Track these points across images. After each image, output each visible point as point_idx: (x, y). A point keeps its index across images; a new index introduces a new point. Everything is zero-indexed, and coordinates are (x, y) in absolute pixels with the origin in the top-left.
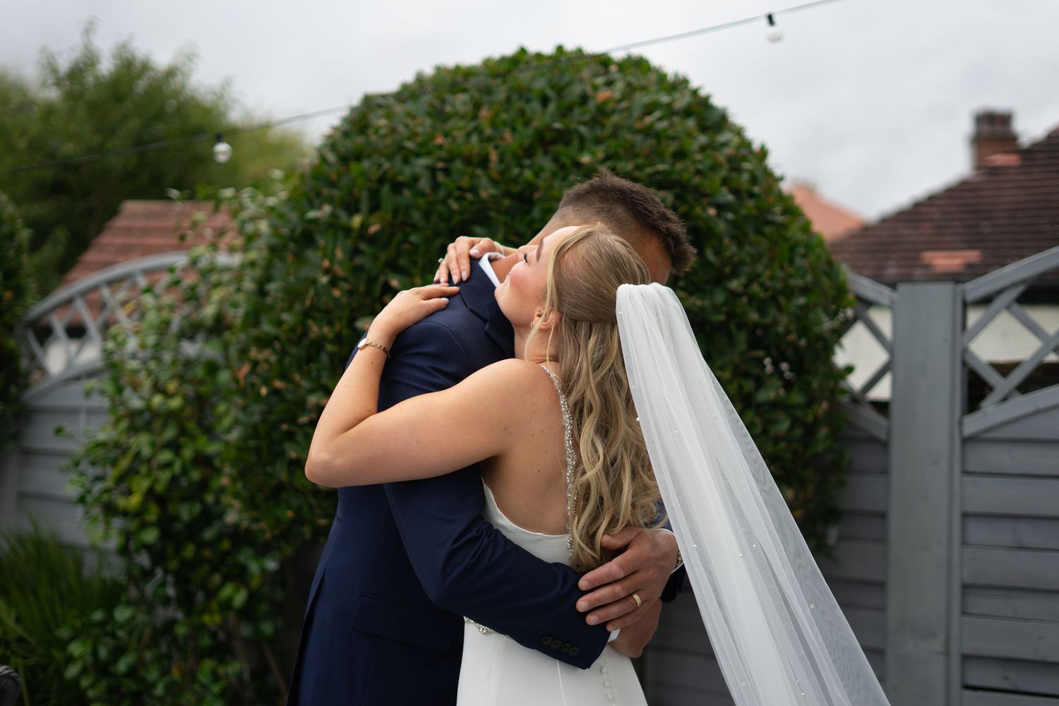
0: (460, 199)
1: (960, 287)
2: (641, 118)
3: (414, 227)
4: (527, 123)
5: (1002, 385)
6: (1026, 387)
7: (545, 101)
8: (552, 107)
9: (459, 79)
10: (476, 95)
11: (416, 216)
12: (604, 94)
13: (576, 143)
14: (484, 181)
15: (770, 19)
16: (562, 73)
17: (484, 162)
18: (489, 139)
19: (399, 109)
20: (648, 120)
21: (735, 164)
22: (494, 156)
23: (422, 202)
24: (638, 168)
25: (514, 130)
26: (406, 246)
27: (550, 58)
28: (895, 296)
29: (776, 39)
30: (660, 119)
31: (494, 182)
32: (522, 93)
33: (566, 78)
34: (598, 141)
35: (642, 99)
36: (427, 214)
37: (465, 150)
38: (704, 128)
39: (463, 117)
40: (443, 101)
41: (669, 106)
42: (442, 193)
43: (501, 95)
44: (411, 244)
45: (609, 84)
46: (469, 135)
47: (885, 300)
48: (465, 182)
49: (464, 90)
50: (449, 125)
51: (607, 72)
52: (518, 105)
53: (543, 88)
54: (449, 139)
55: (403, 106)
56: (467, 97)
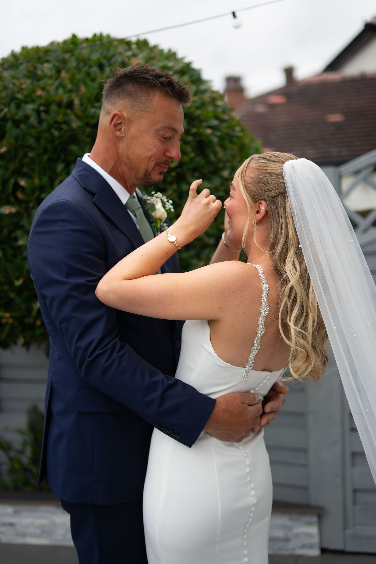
0: (59, 129)
1: (337, 169)
3: (30, 148)
4: (93, 80)
5: (363, 224)
7: (101, 67)
9: (41, 54)
10: (57, 64)
11: (31, 141)
12: (135, 62)
14: (73, 117)
15: (234, 14)
16: (108, 50)
17: (70, 105)
18: (70, 91)
19: (7, 74)
22: (77, 102)
23: (33, 132)
25: (85, 84)
26: (26, 160)
29: (238, 27)
31: (78, 116)
32: (85, 61)
33: (111, 54)
36: (38, 139)
37: (57, 98)
38: (193, 82)
39: (50, 78)
40: (35, 68)
41: (173, 68)
42: (44, 126)
43: (73, 63)
44: (29, 158)
45: (135, 55)
46: (57, 88)
48: (60, 118)
49: (48, 61)
50: (42, 83)
51: (131, 49)
52: (85, 69)
53: (98, 60)
54: (45, 92)
55: (8, 72)
56: (51, 65)
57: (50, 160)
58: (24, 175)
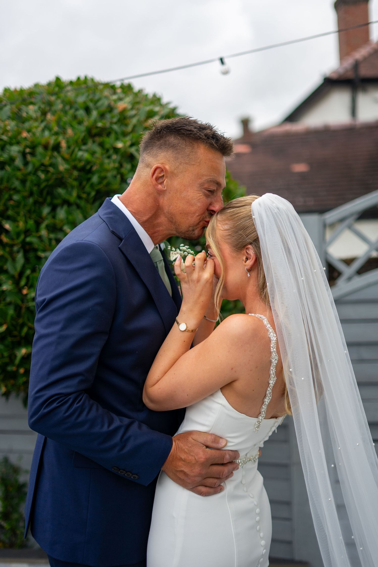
0: (47, 172)
1: (322, 216)
2: (145, 120)
3: (16, 191)
4: (80, 123)
5: (347, 271)
6: (361, 271)
7: (87, 110)
8: (94, 114)
9: (26, 96)
10: (43, 106)
11: (17, 184)
12: (121, 105)
13: (113, 135)
14: (59, 160)
15: (222, 61)
16: (94, 93)
17: (57, 147)
18: (57, 134)
20: (151, 121)
22: (64, 144)
23: (19, 174)
25: (72, 126)
26: (12, 203)
29: (226, 73)
31: (64, 159)
32: (72, 104)
33: (97, 97)
34: (125, 134)
35: (144, 108)
36: (23, 182)
37: (43, 141)
39: (36, 120)
40: (20, 110)
42: (30, 168)
43: (59, 106)
46: (43, 130)
48: (47, 161)
49: (32, 103)
50: (27, 125)
51: (116, 92)
52: (71, 112)
53: (85, 102)
54: (31, 134)
56: (36, 108)
57: (35, 202)
58: (8, 218)
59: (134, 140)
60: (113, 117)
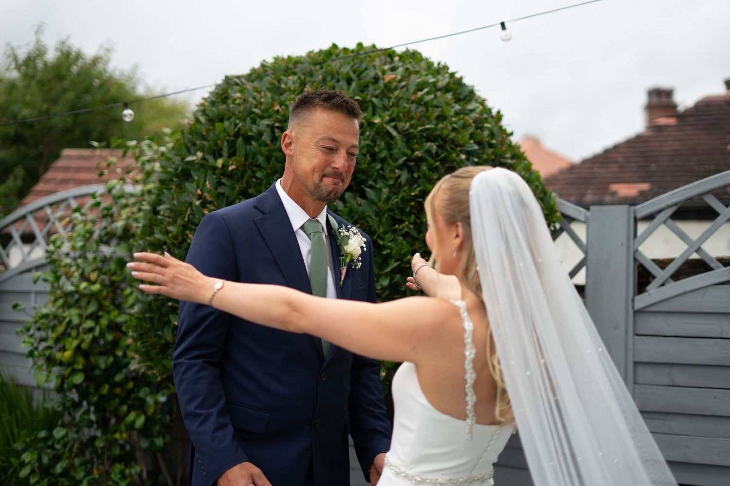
1: (632, 208)
2: (414, 93)
3: (259, 167)
5: (661, 275)
6: (677, 276)
7: (349, 81)
8: (354, 84)
9: (291, 65)
10: (302, 77)
11: (261, 160)
12: (389, 76)
13: (370, 109)
15: (503, 25)
16: (361, 63)
19: (249, 86)
20: (420, 94)
21: (479, 124)
23: (264, 150)
24: (412, 126)
26: (254, 180)
27: (353, 51)
28: (588, 214)
29: (507, 39)
30: (428, 93)
32: (334, 76)
33: (363, 67)
34: (385, 109)
35: (415, 80)
36: (268, 158)
38: (458, 100)
39: (293, 92)
40: (279, 81)
41: (434, 84)
43: (319, 76)
44: (256, 178)
45: (393, 69)
47: (582, 218)
49: (294, 74)
50: (282, 98)
51: (392, 61)
52: (331, 83)
53: (348, 72)
55: (252, 84)
56: (295, 78)
59: (394, 115)
60: (375, 90)
